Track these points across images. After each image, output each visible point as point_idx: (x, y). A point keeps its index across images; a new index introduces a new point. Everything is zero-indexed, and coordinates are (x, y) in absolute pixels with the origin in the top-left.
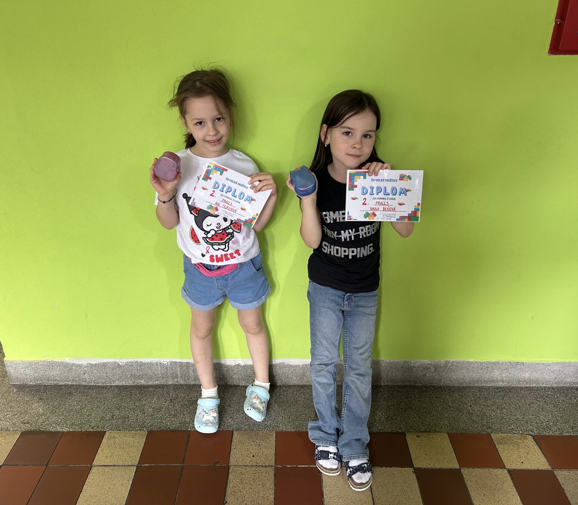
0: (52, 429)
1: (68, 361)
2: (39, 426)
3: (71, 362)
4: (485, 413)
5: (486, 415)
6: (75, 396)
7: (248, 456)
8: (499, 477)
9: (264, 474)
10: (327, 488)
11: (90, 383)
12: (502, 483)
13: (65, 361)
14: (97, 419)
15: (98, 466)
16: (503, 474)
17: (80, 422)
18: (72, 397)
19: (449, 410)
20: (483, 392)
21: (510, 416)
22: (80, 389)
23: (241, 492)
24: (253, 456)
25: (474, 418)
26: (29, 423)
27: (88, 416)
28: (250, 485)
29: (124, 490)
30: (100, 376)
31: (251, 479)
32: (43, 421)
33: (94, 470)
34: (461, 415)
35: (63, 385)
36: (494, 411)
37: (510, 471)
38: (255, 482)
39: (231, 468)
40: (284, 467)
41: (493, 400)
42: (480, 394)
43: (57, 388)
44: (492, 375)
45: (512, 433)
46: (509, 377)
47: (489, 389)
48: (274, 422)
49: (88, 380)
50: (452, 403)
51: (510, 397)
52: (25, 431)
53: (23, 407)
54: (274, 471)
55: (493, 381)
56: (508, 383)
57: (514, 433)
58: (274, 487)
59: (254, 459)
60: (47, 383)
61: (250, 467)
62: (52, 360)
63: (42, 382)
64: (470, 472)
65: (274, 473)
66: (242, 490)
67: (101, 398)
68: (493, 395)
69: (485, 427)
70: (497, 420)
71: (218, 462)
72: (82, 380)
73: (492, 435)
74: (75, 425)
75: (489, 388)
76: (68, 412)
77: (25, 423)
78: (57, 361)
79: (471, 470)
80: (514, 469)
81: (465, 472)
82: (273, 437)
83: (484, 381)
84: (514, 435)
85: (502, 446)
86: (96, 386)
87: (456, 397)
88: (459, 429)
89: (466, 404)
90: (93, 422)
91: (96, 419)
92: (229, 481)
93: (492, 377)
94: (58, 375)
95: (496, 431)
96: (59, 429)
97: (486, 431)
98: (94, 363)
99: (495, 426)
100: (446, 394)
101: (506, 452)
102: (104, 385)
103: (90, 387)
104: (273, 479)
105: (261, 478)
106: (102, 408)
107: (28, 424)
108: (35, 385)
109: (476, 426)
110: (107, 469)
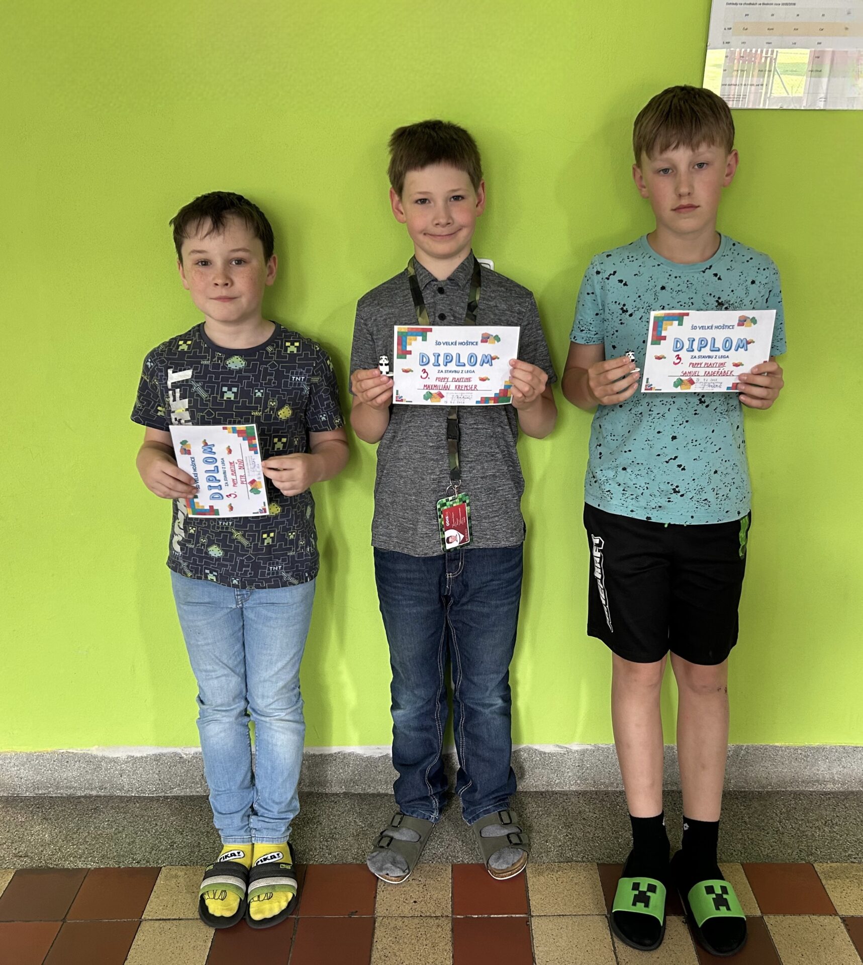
0: (67, 865)
1: (95, 753)
2: (45, 860)
3: (100, 754)
4: (804, 832)
5: (807, 836)
6: (104, 813)
7: (407, 902)
8: (827, 928)
9: (434, 929)
10: (540, 949)
11: (130, 793)
12: (832, 938)
13: (89, 752)
14: (146, 849)
15: (151, 920)
16: (833, 924)
17: (115, 854)
18: (100, 815)
19: (743, 828)
20: (801, 800)
21: (845, 835)
22: (113, 802)
23: (395, 955)
24: (415, 902)
25: (786, 839)
26: (27, 856)
27: (129, 844)
28: (411, 946)
29: (198, 956)
30: (148, 779)
31: (413, 937)
32: (52, 852)
33: (144, 926)
34: (764, 835)
35: (83, 797)
36: (819, 829)
37: (844, 920)
38: (420, 941)
39: (379, 920)
40: (466, 917)
41: (817, 813)
42: (796, 803)
43: (72, 801)
44: (814, 770)
45: (849, 861)
46: (843, 774)
47: (811, 795)
48: (449, 850)
49: (126, 788)
50: (749, 818)
51: (846, 807)
52: (21, 869)
53: (16, 831)
54: (450, 924)
55: (817, 781)
56: (843, 784)
57: (852, 862)
58: (451, 948)
59: (417, 906)
60: (56, 793)
61: (410, 918)
62: (68, 751)
63: (46, 791)
64: (779, 922)
65: (450, 926)
66: (398, 954)
67: (149, 817)
68: (818, 804)
69: (803, 854)
70: (825, 842)
71: (357, 912)
72: (116, 787)
73: (816, 865)
74: (108, 858)
75: (811, 793)
76: (94, 838)
77: (21, 856)
78: (75, 752)
79: (780, 918)
80: (852, 916)
81: (771, 921)
82: (447, 872)
83: (803, 782)
84: (852, 864)
85: (832, 882)
86: (139, 797)
87: (755, 808)
88: (760, 856)
89: (772, 818)
90: (138, 853)
91: (143, 849)
92: (375, 940)
93: (814, 774)
94: (75, 778)
95: (823, 860)
96: (80, 865)
97: (805, 860)
98: (139, 755)
99: (821, 852)
100: (739, 805)
101: (839, 890)
102: (155, 795)
103: (130, 799)
104: (449, 936)
105: (428, 935)
106: (152, 831)
107: (27, 858)
108: (34, 797)
109: (789, 851)
110: (167, 925)
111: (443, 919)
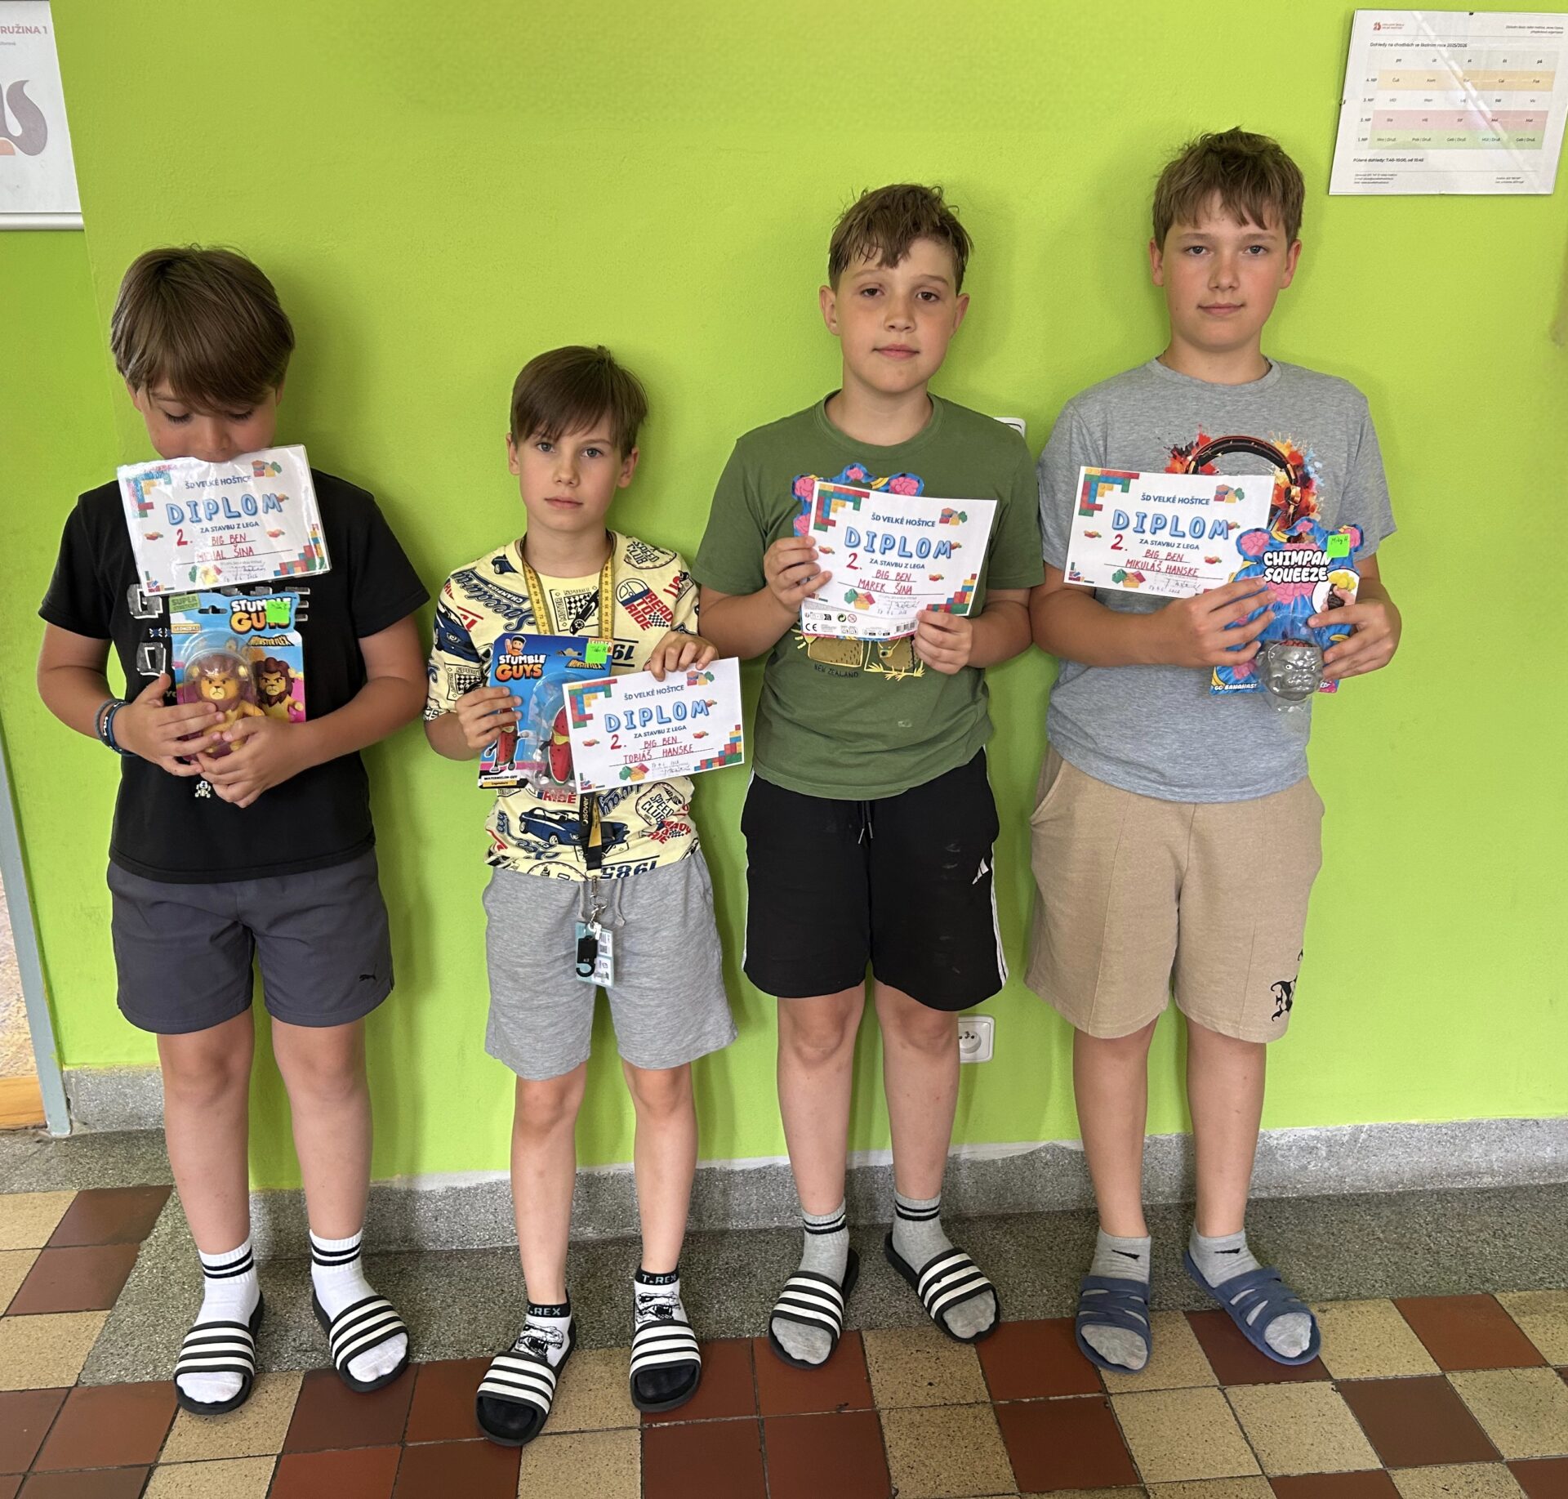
111: (980, 1407)
